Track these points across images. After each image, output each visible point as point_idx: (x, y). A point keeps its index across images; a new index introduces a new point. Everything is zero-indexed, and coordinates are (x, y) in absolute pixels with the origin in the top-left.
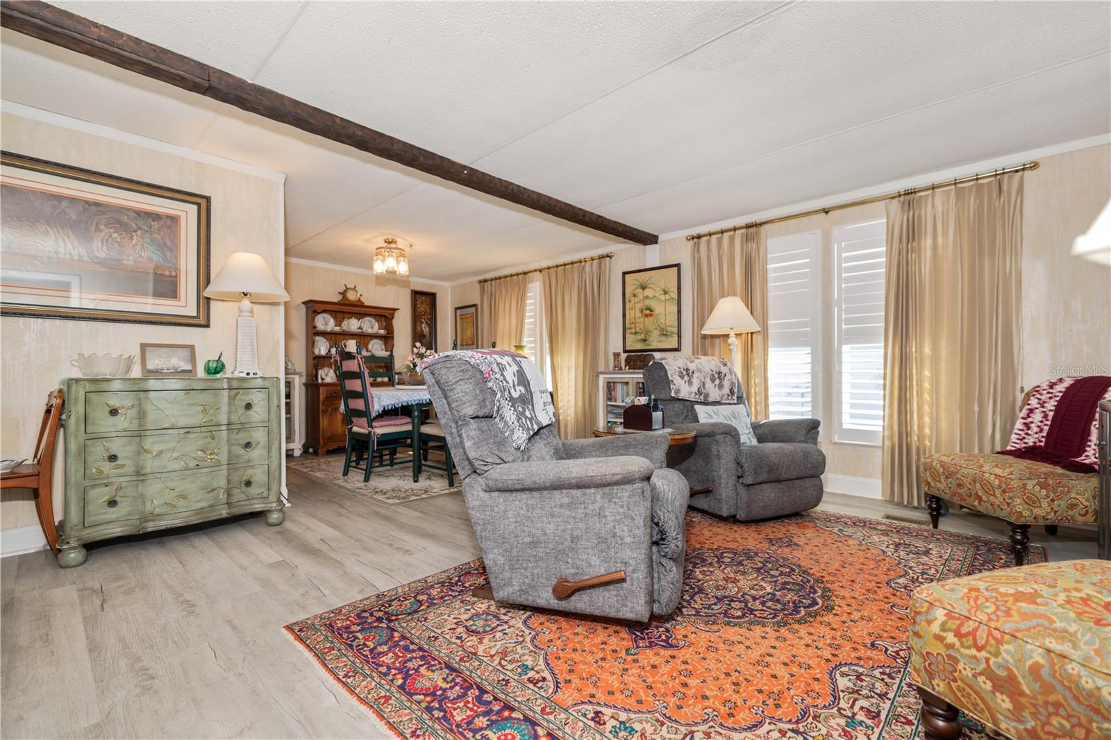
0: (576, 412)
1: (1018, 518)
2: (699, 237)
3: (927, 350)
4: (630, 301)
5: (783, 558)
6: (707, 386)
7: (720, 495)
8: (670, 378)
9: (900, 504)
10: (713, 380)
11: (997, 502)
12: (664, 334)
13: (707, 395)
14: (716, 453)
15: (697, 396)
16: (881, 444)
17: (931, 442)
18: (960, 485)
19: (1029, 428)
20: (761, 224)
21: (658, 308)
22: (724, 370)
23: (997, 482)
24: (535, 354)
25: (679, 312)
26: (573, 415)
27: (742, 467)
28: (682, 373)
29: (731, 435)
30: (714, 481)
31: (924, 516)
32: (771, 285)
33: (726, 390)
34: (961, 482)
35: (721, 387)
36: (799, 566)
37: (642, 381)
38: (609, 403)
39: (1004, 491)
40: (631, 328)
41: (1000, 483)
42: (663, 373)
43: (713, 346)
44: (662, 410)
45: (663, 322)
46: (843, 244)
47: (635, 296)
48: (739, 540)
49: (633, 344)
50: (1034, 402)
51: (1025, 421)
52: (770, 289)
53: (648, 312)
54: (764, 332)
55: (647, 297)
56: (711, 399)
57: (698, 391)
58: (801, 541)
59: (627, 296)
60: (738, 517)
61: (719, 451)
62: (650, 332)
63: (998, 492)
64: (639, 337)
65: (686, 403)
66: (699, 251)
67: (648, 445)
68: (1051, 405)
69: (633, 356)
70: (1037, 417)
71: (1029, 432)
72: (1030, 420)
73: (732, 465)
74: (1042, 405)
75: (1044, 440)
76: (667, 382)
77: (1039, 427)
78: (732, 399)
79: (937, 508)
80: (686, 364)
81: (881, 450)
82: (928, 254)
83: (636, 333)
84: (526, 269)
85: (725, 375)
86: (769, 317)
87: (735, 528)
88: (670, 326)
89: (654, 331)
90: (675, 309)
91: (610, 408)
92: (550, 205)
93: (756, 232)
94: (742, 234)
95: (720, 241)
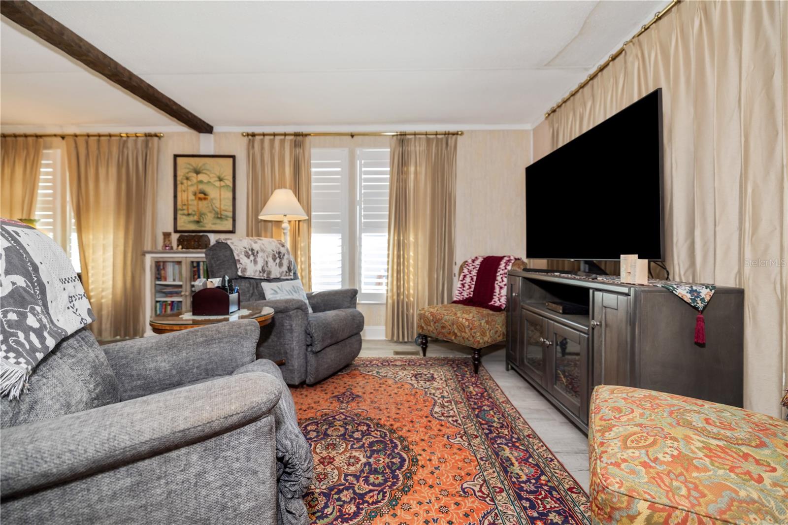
0: (114, 293)
1: (478, 345)
2: (253, 135)
3: (412, 239)
4: (182, 183)
5: (356, 415)
6: (269, 264)
7: (293, 366)
8: (237, 258)
9: (398, 342)
10: (274, 259)
11: (466, 336)
12: (219, 217)
13: (269, 273)
14: (288, 327)
15: (261, 274)
16: (385, 302)
17: (414, 298)
18: (443, 327)
19: (464, 287)
20: (306, 135)
21: (213, 193)
22: (283, 250)
23: (467, 324)
24: (54, 231)
25: (234, 198)
26: (110, 297)
27: (311, 337)
28: (247, 252)
29: (302, 310)
30: (287, 353)
31: (419, 349)
32: (313, 184)
33: (285, 268)
34: (444, 325)
35: (281, 265)
36: (371, 420)
37: (205, 260)
38: (158, 282)
39: (471, 329)
40: (183, 210)
41: (469, 323)
42: (228, 252)
43: (266, 230)
44: (237, 292)
45: (218, 205)
46: (363, 161)
47: (187, 179)
48: (313, 405)
49: (185, 224)
50: (466, 271)
51: (462, 282)
52: (313, 188)
53: (202, 196)
54: (309, 221)
55: (201, 182)
56: (272, 276)
57: (262, 269)
58: (358, 391)
59: (179, 178)
60: (308, 381)
61: (291, 326)
62: (204, 214)
63: (467, 330)
64: (192, 218)
65: (252, 281)
66: (253, 147)
67: (237, 336)
68: (474, 272)
69: (186, 236)
70: (468, 280)
71: (464, 289)
72: (464, 281)
73: (302, 336)
74: (470, 272)
75: (472, 293)
76: (235, 262)
77: (469, 285)
78: (290, 275)
79: (424, 341)
80: (251, 245)
81: (385, 306)
82: (412, 176)
83: (189, 215)
84: (39, 131)
85: (284, 255)
86: (312, 210)
87: (305, 392)
88: (226, 211)
89: (209, 214)
90: (230, 195)
91: (158, 288)
92: (80, 47)
93: (303, 141)
94: (291, 140)
95: (272, 142)
